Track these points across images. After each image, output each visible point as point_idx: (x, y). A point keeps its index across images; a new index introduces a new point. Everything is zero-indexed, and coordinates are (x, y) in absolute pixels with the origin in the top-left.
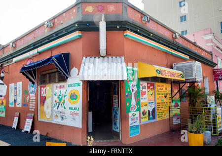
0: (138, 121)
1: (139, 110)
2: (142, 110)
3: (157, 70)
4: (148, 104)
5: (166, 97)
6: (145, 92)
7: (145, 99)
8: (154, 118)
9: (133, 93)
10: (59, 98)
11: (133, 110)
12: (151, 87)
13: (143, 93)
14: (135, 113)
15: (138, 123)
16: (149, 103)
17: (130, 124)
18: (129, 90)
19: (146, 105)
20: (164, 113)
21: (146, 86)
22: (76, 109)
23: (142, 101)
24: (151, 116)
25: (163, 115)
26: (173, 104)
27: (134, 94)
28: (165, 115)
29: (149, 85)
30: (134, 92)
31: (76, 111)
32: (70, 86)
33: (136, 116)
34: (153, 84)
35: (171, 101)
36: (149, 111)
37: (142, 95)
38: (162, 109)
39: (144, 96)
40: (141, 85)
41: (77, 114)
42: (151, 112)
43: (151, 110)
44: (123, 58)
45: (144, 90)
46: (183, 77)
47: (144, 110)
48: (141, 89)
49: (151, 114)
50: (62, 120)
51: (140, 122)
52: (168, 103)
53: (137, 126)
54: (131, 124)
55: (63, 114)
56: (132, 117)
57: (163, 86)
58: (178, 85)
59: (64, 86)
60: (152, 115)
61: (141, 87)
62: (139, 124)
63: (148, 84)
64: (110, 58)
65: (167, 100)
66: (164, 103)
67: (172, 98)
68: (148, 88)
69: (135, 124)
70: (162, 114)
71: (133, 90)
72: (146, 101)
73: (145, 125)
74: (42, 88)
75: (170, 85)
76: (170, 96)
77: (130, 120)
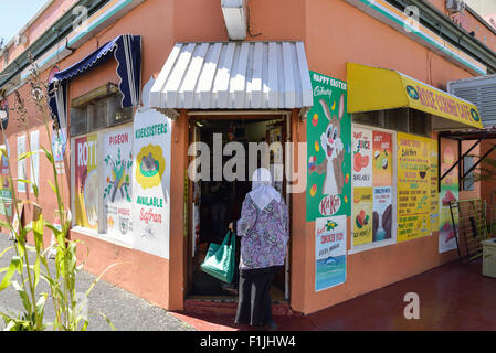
0: (343, 243)
1: (346, 210)
2: (355, 212)
3: (409, 88)
4: (374, 195)
5: (423, 175)
6: (367, 157)
7: (365, 178)
8: (388, 235)
9: (330, 159)
10: (114, 170)
11: (328, 211)
12: (385, 145)
13: (361, 162)
14: (335, 219)
15: (341, 251)
16: (378, 191)
17: (317, 253)
18: (317, 149)
19: (368, 197)
20: (415, 223)
21: (370, 139)
22: (154, 202)
23: (356, 184)
24: (381, 230)
25: (415, 226)
26: (442, 196)
27: (335, 161)
28: (419, 226)
29: (377, 139)
30: (334, 155)
31: (156, 210)
32: (141, 134)
33: (336, 230)
34: (391, 135)
35: (436, 187)
36: (375, 214)
37: (359, 167)
38: (413, 210)
39: (363, 171)
40: (357, 136)
41: (157, 219)
42: (380, 219)
43: (381, 212)
44: (300, 45)
45: (363, 152)
46: (477, 120)
47: (362, 212)
48: (354, 148)
49: (380, 224)
50: (123, 233)
51: (349, 248)
52: (429, 194)
53: (338, 260)
54: (321, 253)
55: (125, 217)
56: (326, 233)
57: (417, 144)
58: (456, 143)
59: (126, 137)
60: (384, 226)
61: (355, 142)
62: (344, 252)
63: (375, 134)
64: (259, 46)
65: (427, 185)
66: (419, 192)
67: (440, 179)
68: (377, 145)
69: (334, 253)
70: (411, 225)
71: (330, 149)
72: (368, 184)
73: (364, 256)
74: (80, 145)
75: (436, 142)
76: (436, 174)
77: (318, 240)
